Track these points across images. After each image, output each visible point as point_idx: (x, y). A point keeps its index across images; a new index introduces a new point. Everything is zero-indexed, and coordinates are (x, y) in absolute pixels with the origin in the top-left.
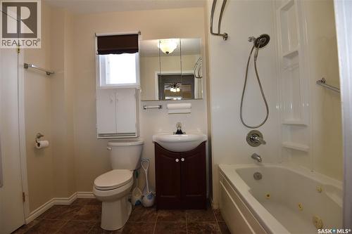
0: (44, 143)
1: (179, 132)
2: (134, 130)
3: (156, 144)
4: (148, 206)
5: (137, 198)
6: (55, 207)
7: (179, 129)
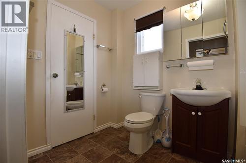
0: (105, 89)
1: (199, 88)
2: (157, 84)
3: (174, 96)
4: (166, 146)
5: (158, 137)
6: (110, 128)
7: (199, 84)
